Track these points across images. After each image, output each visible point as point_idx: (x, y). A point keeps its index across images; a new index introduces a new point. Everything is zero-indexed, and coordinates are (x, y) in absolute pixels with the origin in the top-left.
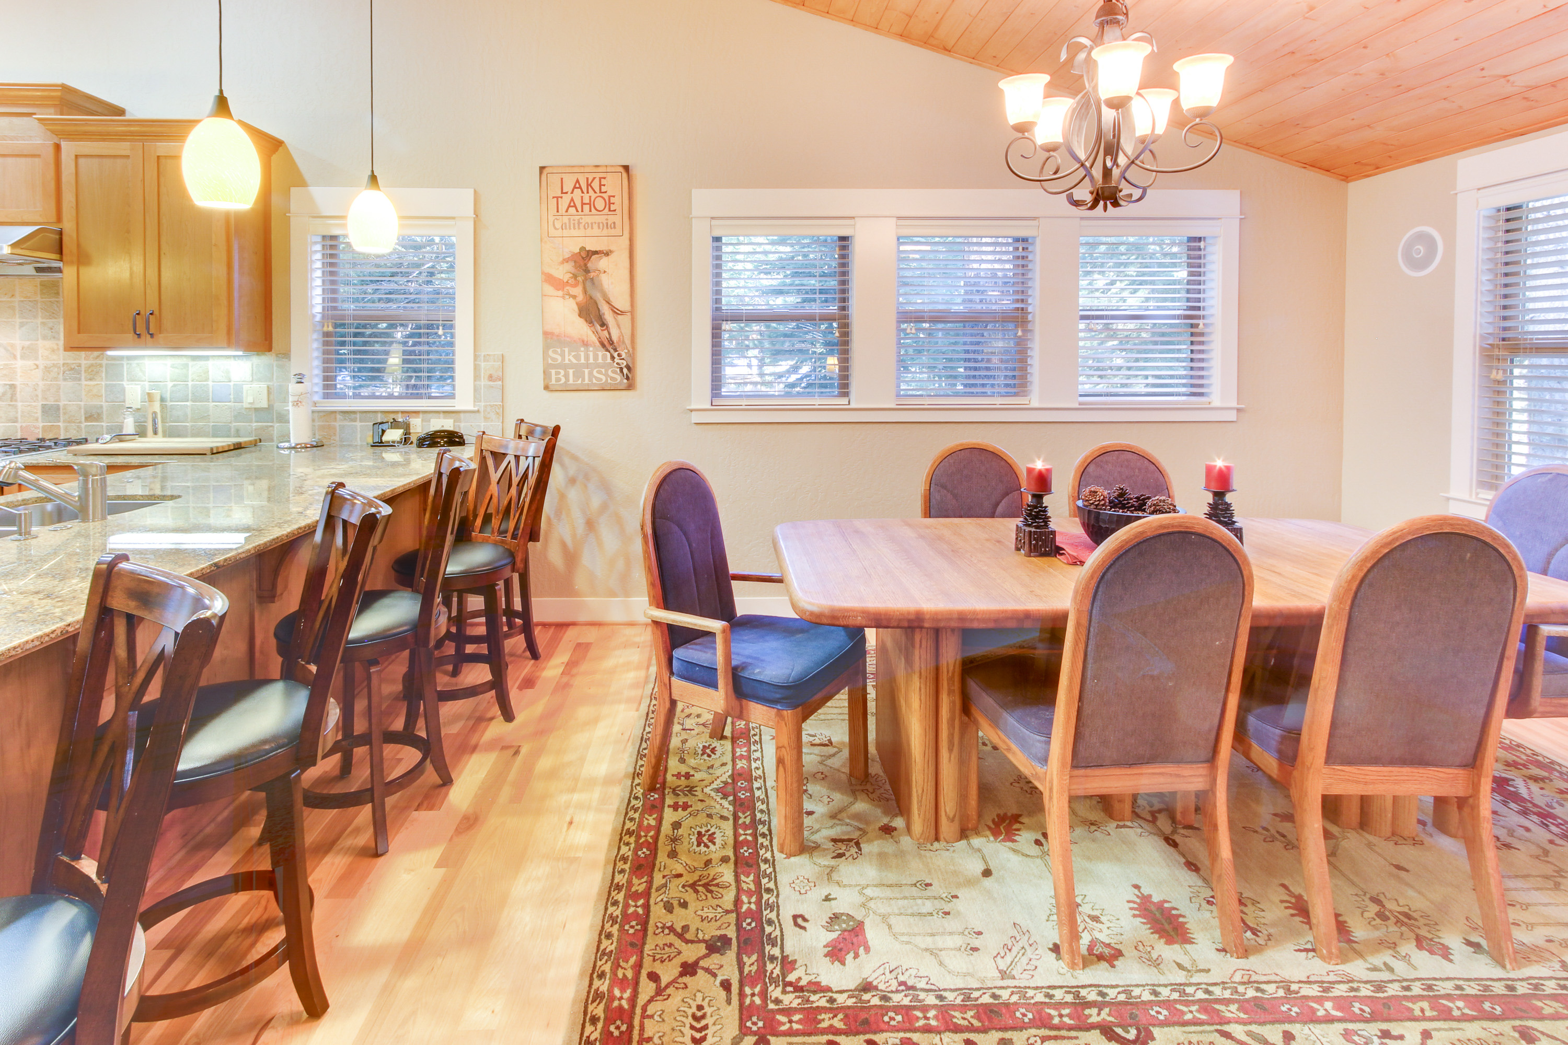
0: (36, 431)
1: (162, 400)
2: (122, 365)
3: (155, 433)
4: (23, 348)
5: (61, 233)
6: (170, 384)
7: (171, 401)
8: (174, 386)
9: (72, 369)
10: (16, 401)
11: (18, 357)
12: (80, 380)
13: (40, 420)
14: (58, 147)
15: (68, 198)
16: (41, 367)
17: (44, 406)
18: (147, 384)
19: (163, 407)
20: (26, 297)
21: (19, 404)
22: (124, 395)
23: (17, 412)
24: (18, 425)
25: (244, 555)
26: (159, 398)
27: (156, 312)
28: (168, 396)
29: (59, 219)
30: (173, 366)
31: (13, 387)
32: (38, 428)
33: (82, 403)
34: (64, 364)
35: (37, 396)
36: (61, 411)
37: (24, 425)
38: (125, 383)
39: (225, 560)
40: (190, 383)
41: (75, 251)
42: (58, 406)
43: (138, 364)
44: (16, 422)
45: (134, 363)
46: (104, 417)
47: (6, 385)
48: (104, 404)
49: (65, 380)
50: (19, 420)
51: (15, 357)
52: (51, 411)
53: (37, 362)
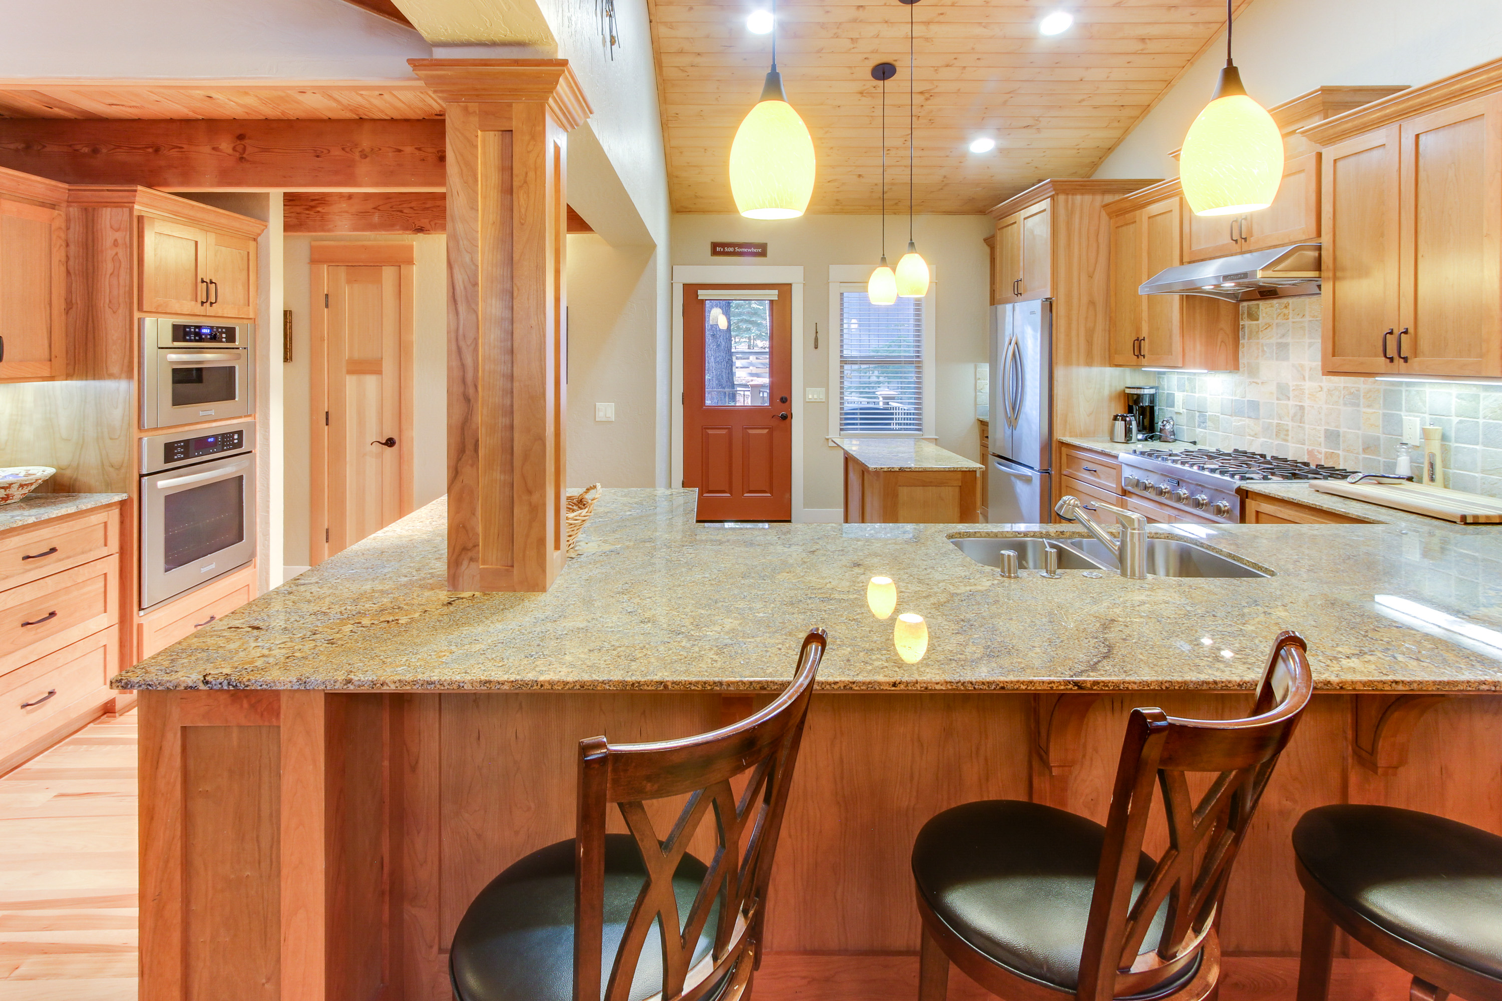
0: (1319, 456)
1: (1444, 438)
2: (1401, 391)
3: (1432, 479)
4: (1311, 369)
5: (1319, 248)
6: (1455, 420)
7: (1456, 442)
8: (1460, 422)
9: (1351, 393)
10: (1304, 423)
11: (1307, 378)
12: (1358, 405)
13: (1323, 445)
14: (1319, 156)
15: (1327, 208)
16: (1325, 389)
17: (1326, 431)
18: (1427, 416)
19: (1445, 450)
20: (1313, 317)
21: (1307, 426)
22: (1402, 428)
23: (1305, 435)
24: (1306, 447)
25: (1135, 687)
26: (1438, 436)
27: (1411, 330)
28: (1453, 435)
29: (1319, 234)
30: (1459, 397)
31: (1302, 408)
32: (1320, 453)
33: (1360, 432)
34: (1344, 388)
35: (1321, 419)
36: (1341, 439)
37: (1310, 448)
38: (1403, 413)
39: (1096, 683)
40: (1481, 421)
41: (1331, 266)
42: (1338, 432)
43: (1418, 392)
44: (1304, 444)
45: (1413, 390)
46: (1382, 451)
47: (1296, 405)
48: (1382, 436)
49: (1345, 404)
50: (1307, 443)
51: (1304, 379)
52: (1333, 437)
53: (1322, 385)
